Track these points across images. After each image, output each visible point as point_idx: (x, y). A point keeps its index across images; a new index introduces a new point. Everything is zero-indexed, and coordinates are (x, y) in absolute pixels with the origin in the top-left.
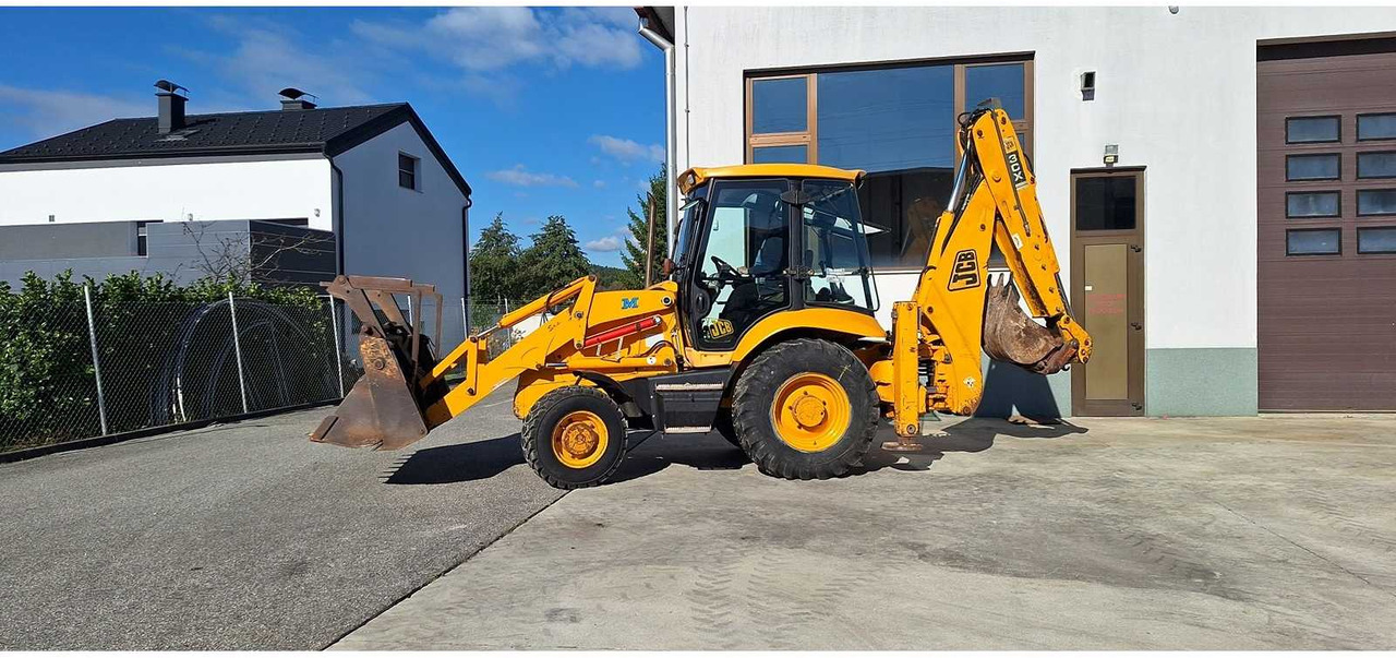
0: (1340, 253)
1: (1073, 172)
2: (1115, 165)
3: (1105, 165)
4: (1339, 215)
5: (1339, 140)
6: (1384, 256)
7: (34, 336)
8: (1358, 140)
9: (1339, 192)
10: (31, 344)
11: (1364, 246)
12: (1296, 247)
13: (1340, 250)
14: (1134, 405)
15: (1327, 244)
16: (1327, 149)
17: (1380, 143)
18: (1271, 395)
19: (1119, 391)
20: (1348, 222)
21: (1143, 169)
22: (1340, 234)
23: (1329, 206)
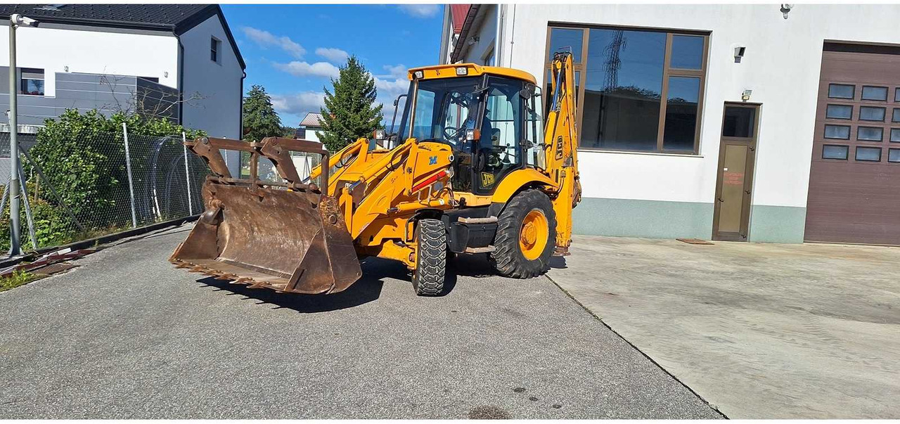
0: (847, 159)
1: (725, 102)
2: (747, 101)
3: (742, 101)
4: (849, 139)
5: (853, 99)
6: (868, 162)
7: (84, 156)
8: (862, 99)
9: (850, 126)
10: (82, 161)
11: (859, 157)
12: (827, 154)
13: (847, 157)
14: (743, 235)
15: (841, 154)
16: (847, 102)
17: (871, 102)
18: (812, 233)
19: (735, 228)
20: (852, 143)
21: (759, 105)
22: (848, 149)
23: (844, 134)
